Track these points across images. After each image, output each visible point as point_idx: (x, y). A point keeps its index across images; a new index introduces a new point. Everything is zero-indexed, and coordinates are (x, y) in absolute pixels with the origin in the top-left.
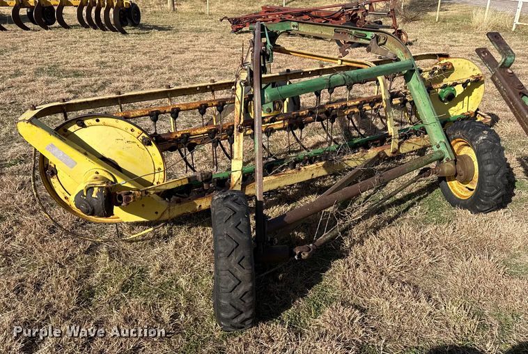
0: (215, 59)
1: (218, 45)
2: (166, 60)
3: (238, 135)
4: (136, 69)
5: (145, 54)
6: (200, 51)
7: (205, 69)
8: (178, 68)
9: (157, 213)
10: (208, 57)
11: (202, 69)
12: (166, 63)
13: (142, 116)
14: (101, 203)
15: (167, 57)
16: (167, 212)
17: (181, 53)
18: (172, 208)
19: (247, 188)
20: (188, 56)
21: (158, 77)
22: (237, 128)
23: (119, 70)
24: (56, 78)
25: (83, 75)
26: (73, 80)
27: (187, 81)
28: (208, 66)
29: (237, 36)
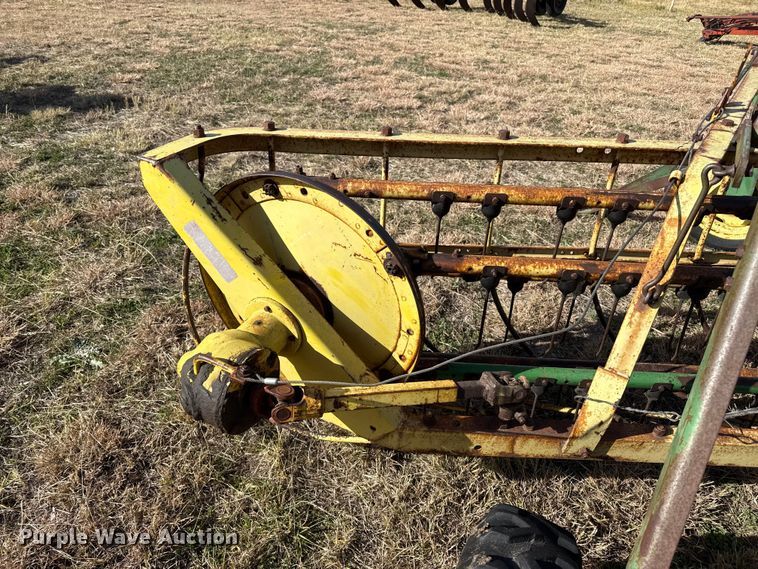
0: (656, 79)
1: (669, 58)
2: (575, 70)
3: (640, 309)
4: (524, 78)
5: (550, 57)
6: (636, 63)
7: (632, 94)
8: (589, 85)
9: (373, 429)
10: (645, 75)
11: (627, 93)
12: (574, 74)
13: (412, 198)
14: (214, 409)
15: (580, 66)
16: (396, 436)
17: (604, 62)
18: (407, 432)
19: (615, 444)
20: (614, 68)
21: (552, 95)
22: (645, 291)
23: (500, 76)
24: (414, 74)
25: (448, 76)
26: (433, 81)
27: (595, 109)
28: (639, 90)
29: (708, 48)
